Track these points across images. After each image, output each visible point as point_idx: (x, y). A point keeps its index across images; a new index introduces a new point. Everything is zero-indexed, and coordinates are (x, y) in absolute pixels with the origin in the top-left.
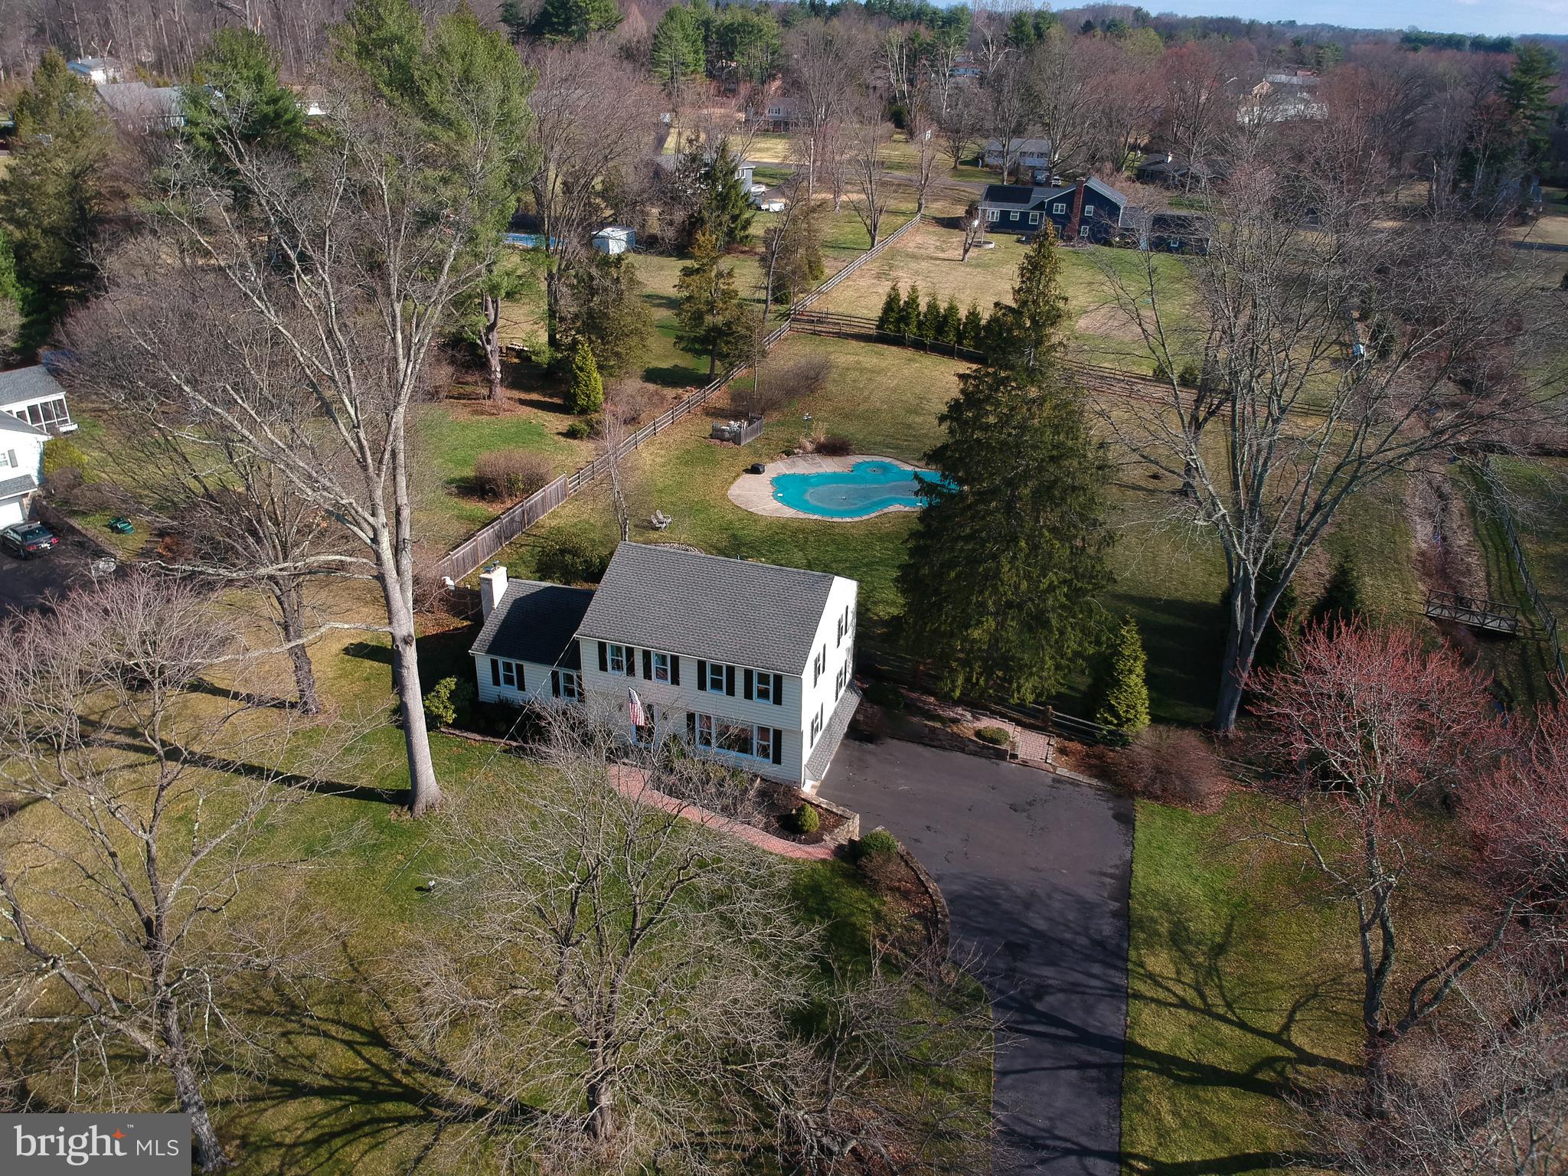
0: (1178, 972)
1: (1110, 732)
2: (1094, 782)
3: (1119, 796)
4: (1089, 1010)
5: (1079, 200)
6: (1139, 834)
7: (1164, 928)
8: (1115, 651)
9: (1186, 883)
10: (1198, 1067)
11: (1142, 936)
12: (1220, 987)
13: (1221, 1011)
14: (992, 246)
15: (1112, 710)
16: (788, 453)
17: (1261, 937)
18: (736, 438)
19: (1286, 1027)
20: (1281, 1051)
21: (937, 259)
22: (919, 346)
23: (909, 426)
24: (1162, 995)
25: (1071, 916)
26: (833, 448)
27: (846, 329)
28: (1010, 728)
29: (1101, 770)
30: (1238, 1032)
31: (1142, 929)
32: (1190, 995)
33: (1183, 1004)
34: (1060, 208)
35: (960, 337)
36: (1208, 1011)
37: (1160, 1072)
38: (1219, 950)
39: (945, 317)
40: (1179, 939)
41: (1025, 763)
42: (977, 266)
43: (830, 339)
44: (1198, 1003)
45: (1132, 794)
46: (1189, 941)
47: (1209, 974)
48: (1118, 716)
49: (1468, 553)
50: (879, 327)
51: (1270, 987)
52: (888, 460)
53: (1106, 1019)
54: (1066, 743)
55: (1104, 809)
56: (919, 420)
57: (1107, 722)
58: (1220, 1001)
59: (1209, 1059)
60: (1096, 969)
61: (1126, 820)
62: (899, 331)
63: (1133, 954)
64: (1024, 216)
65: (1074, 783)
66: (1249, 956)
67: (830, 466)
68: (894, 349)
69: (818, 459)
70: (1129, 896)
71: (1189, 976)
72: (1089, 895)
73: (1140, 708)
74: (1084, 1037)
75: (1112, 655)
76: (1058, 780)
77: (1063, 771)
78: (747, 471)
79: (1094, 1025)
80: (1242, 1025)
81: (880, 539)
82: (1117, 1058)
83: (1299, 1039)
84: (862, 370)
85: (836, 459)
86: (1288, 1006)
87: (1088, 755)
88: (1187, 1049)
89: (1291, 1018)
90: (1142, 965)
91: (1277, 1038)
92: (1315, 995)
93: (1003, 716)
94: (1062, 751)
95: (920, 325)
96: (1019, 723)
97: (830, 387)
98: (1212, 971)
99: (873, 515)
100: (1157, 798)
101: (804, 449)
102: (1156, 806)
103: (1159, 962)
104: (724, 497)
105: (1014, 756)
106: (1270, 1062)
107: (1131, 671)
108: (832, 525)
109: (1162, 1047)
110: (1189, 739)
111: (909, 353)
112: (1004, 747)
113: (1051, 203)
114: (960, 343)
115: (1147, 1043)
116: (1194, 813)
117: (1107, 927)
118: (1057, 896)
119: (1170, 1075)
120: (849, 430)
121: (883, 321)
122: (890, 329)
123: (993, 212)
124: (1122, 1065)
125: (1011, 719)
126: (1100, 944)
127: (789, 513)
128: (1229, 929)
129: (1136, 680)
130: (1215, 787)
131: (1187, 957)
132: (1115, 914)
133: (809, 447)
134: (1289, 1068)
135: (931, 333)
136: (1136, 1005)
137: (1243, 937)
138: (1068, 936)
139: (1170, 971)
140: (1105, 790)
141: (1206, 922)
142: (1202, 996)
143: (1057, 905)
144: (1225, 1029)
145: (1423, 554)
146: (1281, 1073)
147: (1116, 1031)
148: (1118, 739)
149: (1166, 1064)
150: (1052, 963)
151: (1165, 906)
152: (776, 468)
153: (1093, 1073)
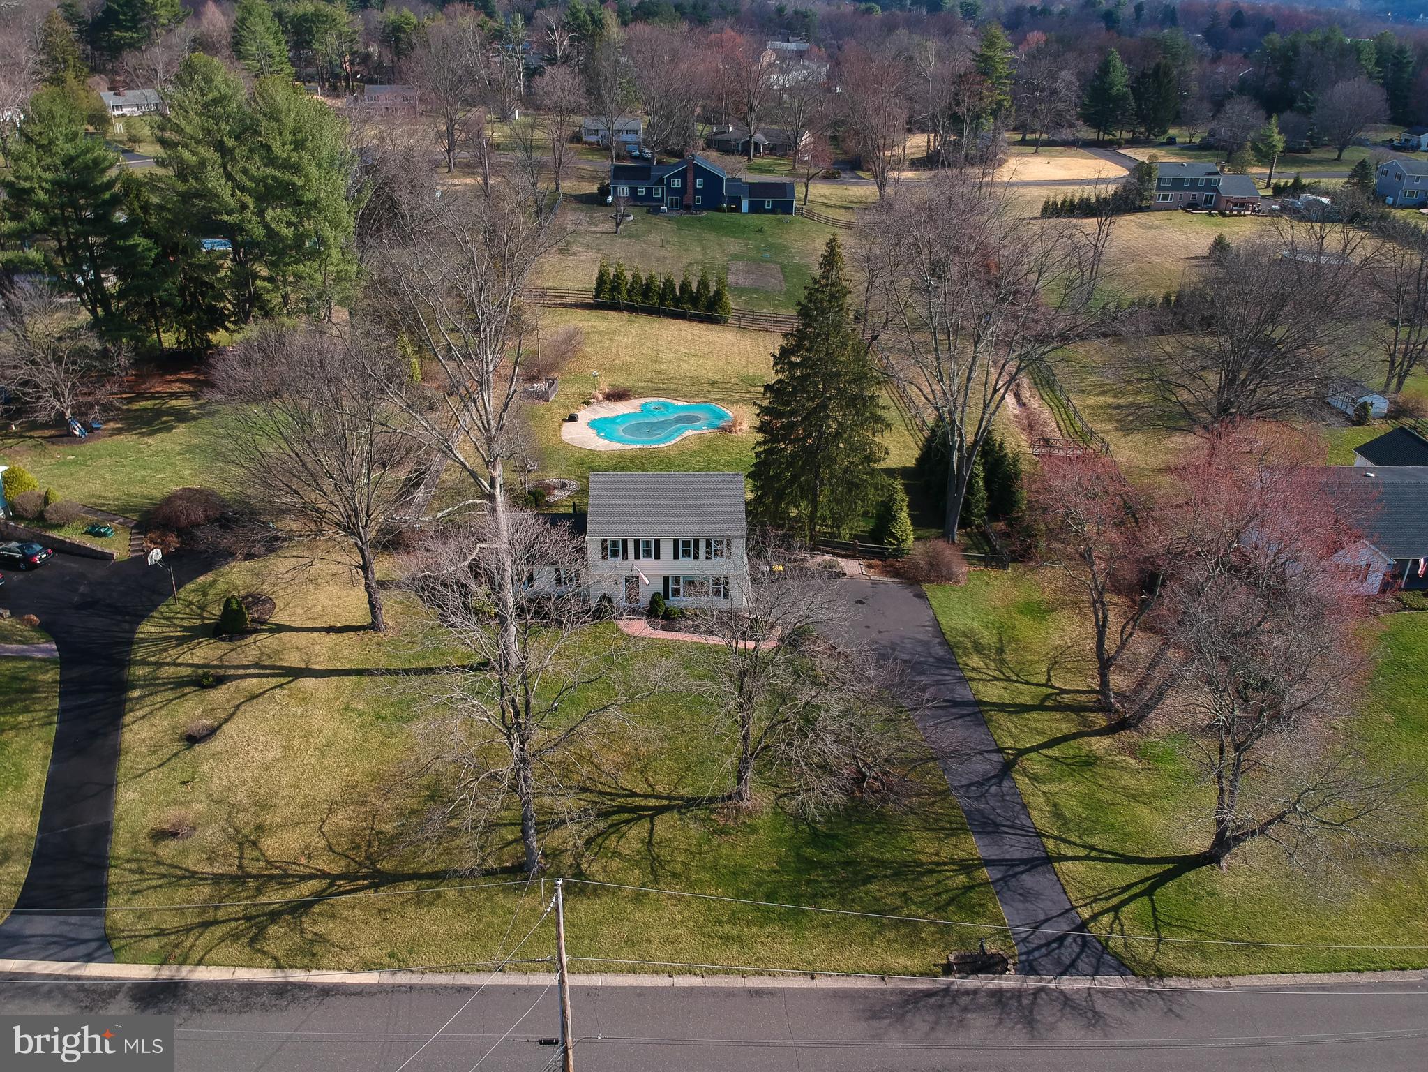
0: (986, 664)
1: (893, 550)
2: (894, 580)
3: (911, 585)
4: (952, 691)
5: (690, 175)
6: (932, 602)
7: (969, 645)
8: (892, 499)
9: (969, 622)
10: (1015, 705)
11: (960, 651)
12: (1009, 668)
13: (1015, 678)
14: (632, 218)
15: (893, 536)
16: (588, 404)
17: (1017, 641)
18: (543, 396)
19: (1049, 680)
20: (1051, 691)
21: (595, 233)
22: (631, 309)
23: (660, 373)
24: (984, 677)
25: (919, 649)
26: (618, 395)
27: (569, 301)
28: (835, 558)
29: (896, 574)
30: (1026, 686)
31: (958, 648)
32: (997, 674)
33: (996, 679)
34: (676, 183)
35: (662, 300)
36: (1008, 679)
37: (1000, 711)
38: (1001, 650)
39: (648, 285)
40: (979, 649)
41: (852, 578)
42: (630, 236)
43: (560, 310)
44: (1002, 677)
45: (919, 582)
46: (984, 649)
47: (1001, 663)
48: (897, 539)
49: (1041, 412)
50: (597, 296)
51: (1032, 663)
52: (662, 399)
53: (962, 693)
54: (870, 562)
55: (907, 593)
56: (664, 367)
57: (891, 544)
58: (1011, 674)
59: (1021, 700)
60: (946, 672)
61: (921, 596)
62: (614, 299)
63: (960, 661)
64: (649, 191)
65: (885, 583)
66: (1016, 650)
67: (622, 408)
68: (613, 313)
69: (611, 404)
70: (943, 634)
71: (992, 665)
72: (921, 637)
73: (908, 532)
74: (955, 704)
75: (889, 501)
76: (874, 583)
77: (875, 578)
78: (565, 420)
79: (958, 697)
80: (1027, 683)
81: (691, 455)
82: (977, 709)
83: (1057, 684)
84: (600, 332)
85: (624, 403)
86: (1045, 670)
87: (884, 566)
88: (1007, 698)
89: (1049, 676)
90: (967, 665)
91: (1046, 685)
92: (1056, 663)
93: (828, 552)
94: (870, 566)
95: (629, 292)
96: (838, 555)
97: (587, 349)
98: (1002, 661)
99: (678, 439)
100: (933, 582)
101: (597, 398)
102: (934, 586)
103: (975, 661)
104: (562, 442)
105: (844, 574)
106: (1048, 697)
107: (901, 509)
108: (654, 451)
109: (995, 700)
110: (940, 544)
111: (625, 316)
112: (837, 570)
113: (669, 179)
114: (664, 305)
115: (986, 699)
116: (955, 586)
117: (940, 652)
118: (906, 641)
119: (1006, 712)
120: (622, 381)
121: (598, 292)
122: (606, 298)
123: (624, 189)
124: (981, 712)
125: (833, 554)
126: (940, 660)
127: (617, 446)
128: (1001, 640)
129: (904, 515)
130: (963, 570)
131: (987, 657)
132: (940, 644)
133: (601, 397)
134: (1058, 698)
135: (639, 298)
136: (973, 684)
137: (1009, 642)
138: (922, 659)
139: (982, 665)
140: (902, 583)
141: (988, 638)
142: (1004, 674)
143: (908, 646)
144: (1020, 686)
145: (1016, 416)
146: (1056, 700)
147: (971, 697)
148: (899, 553)
149: (1001, 707)
150: (923, 673)
151: (964, 634)
152: (585, 415)
153: (968, 718)
